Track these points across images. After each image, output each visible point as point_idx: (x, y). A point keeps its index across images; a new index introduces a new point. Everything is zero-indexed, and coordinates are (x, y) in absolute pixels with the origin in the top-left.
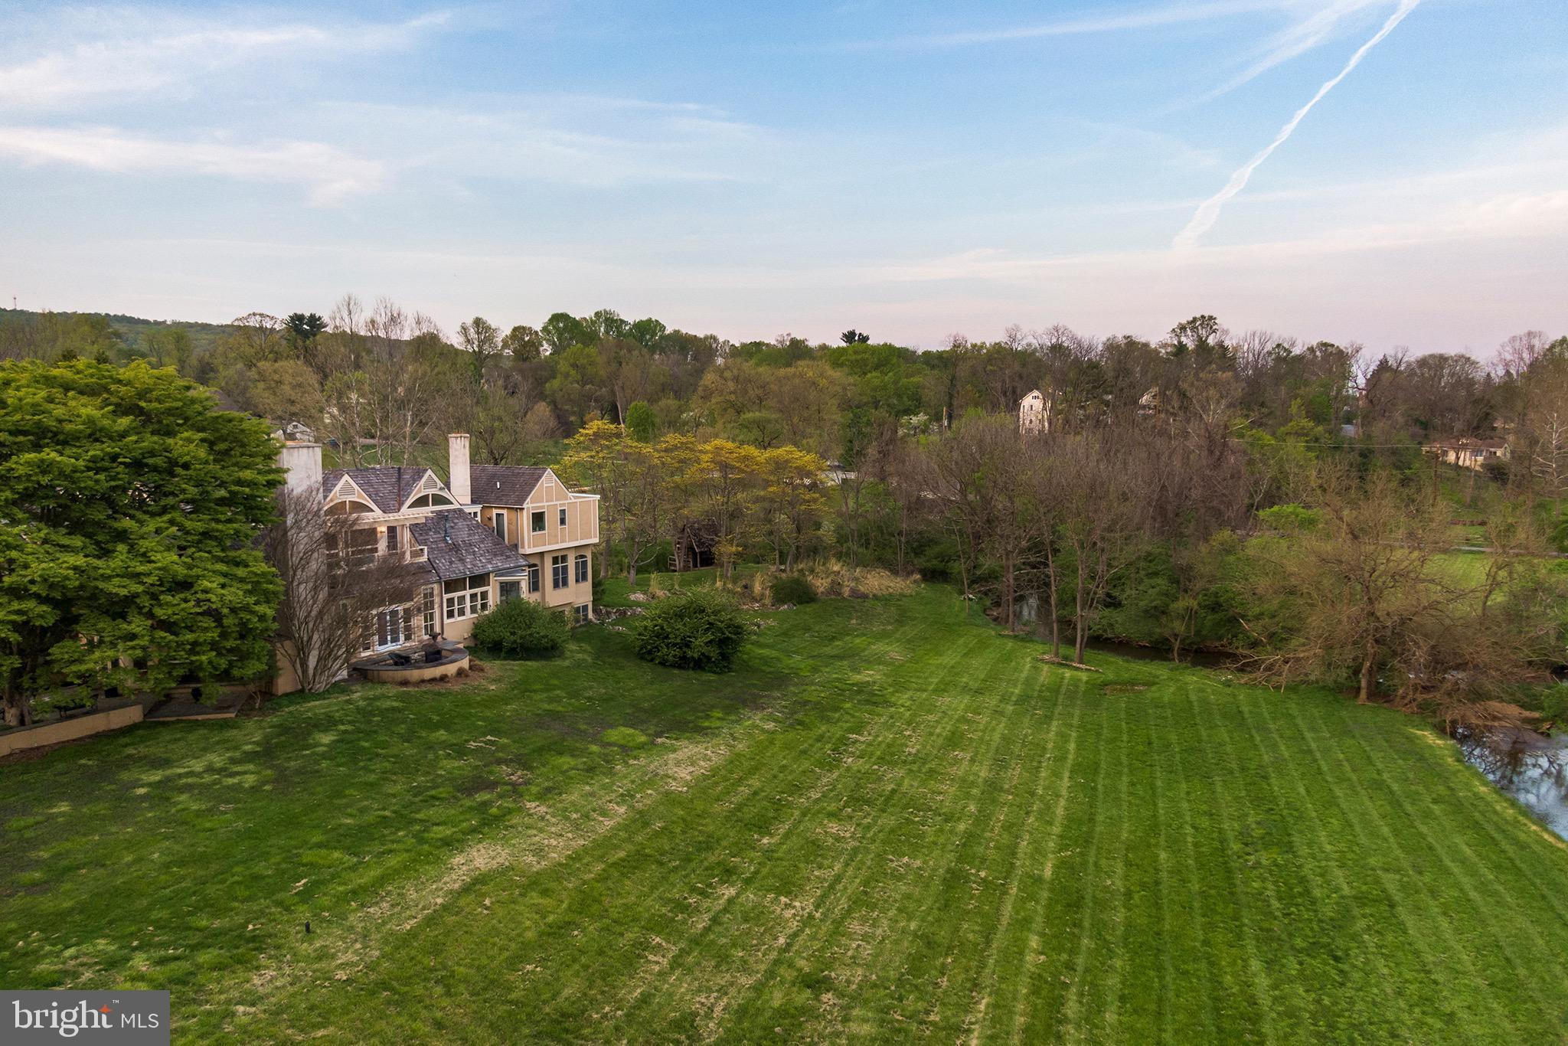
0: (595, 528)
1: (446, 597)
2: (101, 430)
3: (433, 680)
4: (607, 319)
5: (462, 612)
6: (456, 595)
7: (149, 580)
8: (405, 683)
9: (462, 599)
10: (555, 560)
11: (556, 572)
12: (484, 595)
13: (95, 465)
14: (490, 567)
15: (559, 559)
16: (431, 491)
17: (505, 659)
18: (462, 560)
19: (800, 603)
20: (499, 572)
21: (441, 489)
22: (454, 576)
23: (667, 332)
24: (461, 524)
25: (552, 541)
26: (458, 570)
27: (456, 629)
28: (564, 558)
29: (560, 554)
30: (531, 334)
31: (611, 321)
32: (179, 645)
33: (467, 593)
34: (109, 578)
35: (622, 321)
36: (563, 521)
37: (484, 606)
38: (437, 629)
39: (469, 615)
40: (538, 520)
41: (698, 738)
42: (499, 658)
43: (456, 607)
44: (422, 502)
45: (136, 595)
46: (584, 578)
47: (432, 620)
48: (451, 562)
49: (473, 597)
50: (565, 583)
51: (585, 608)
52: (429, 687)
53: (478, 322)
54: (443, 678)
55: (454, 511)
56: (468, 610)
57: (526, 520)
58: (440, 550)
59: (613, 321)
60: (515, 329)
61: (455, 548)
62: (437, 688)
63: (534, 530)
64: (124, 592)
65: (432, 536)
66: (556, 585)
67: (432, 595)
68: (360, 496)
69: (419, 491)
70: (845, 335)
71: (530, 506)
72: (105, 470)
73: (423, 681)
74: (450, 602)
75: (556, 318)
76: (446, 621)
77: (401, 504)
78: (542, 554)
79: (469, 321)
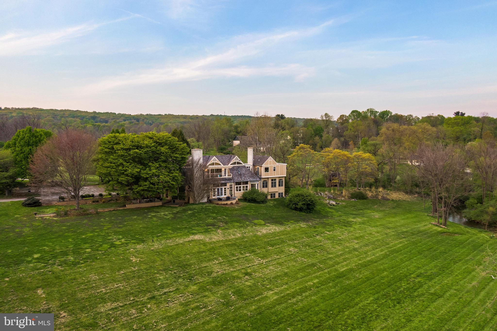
0: (285, 172)
1: (235, 186)
2: (149, 146)
3: (224, 204)
4: (371, 111)
5: (240, 190)
6: (239, 186)
7: (150, 175)
8: (218, 204)
9: (240, 187)
10: (272, 180)
11: (272, 183)
12: (247, 187)
13: (146, 153)
14: (249, 180)
15: (273, 180)
16: (236, 161)
17: (248, 202)
18: (241, 178)
19: (359, 199)
20: (251, 181)
21: (239, 161)
22: (238, 181)
23: (393, 114)
24: (244, 169)
25: (271, 175)
26: (240, 180)
27: (238, 194)
28: (275, 180)
29: (274, 178)
30: (346, 117)
31: (372, 112)
32: (155, 188)
33: (242, 186)
34: (143, 174)
35: (376, 112)
36: (274, 170)
37: (246, 189)
38: (233, 194)
39: (242, 191)
40: (267, 169)
41: (279, 225)
42: (246, 202)
43: (239, 189)
44: (235, 163)
45: (148, 177)
46: (282, 186)
47: (232, 191)
48: (238, 178)
49: (244, 187)
50: (275, 186)
51: (282, 193)
52: (222, 206)
53: (326, 114)
54: (227, 204)
55: (243, 166)
56: (242, 190)
57: (263, 169)
58: (236, 175)
59: (373, 112)
60: (341, 116)
61: (241, 175)
62: (224, 206)
63: (265, 172)
64: (145, 177)
65: (235, 172)
66: (272, 186)
67: (232, 185)
68: (218, 161)
69: (234, 161)
70: (455, 113)
71: (264, 166)
72: (147, 153)
73: (222, 204)
74: (237, 188)
75: (353, 112)
76: (235, 192)
77: (229, 164)
78: (268, 178)
79: (324, 114)
